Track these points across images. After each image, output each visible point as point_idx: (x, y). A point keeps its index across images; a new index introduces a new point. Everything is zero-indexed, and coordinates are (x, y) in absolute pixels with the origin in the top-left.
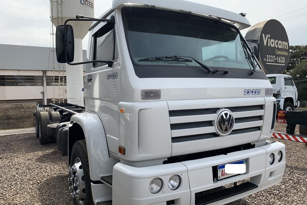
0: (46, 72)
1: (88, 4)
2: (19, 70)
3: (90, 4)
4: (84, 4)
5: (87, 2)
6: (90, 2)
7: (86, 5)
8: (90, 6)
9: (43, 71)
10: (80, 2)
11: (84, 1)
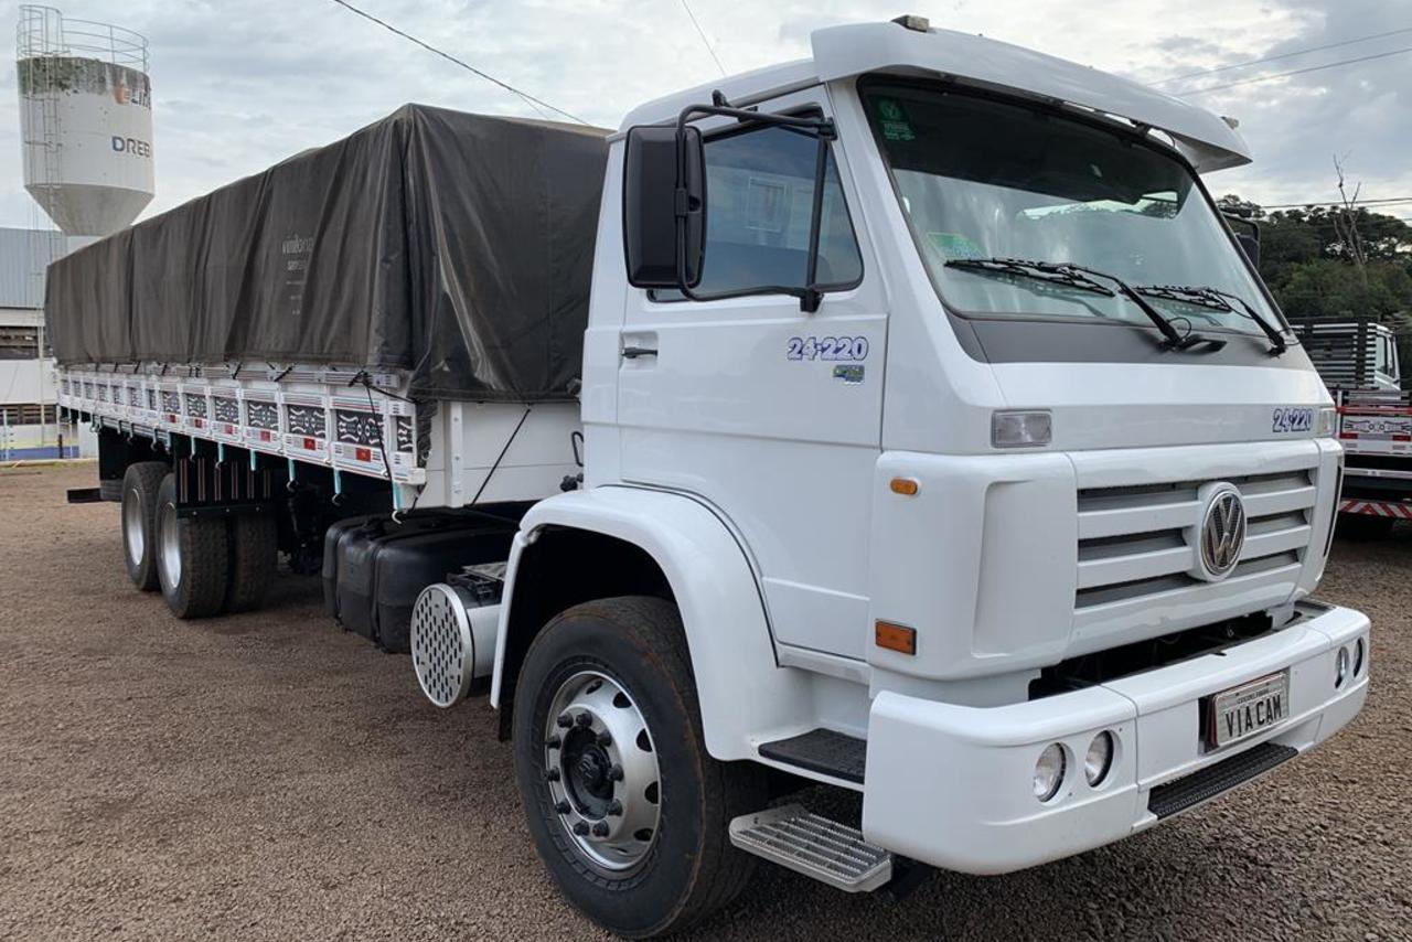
1: (136, 150)
3: (140, 148)
4: (122, 149)
5: (131, 144)
6: (140, 143)
7: (128, 151)
8: (140, 154)
10: (111, 146)
11: (123, 141)
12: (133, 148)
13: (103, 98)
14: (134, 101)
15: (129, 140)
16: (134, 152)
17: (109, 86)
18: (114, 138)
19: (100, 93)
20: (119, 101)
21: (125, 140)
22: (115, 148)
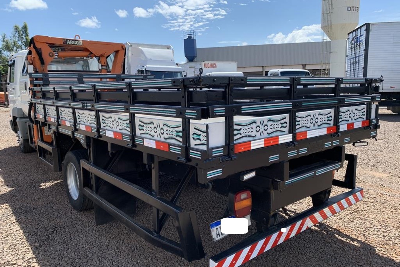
0: (305, 66)
1: (354, 10)
2: (283, 66)
4: (350, 10)
5: (353, 8)
6: (356, 7)
7: (352, 10)
8: (356, 11)
9: (303, 65)
10: (347, 10)
11: (350, 7)
15: (353, 7)
18: (348, 7)
21: (351, 7)
22: (348, 10)
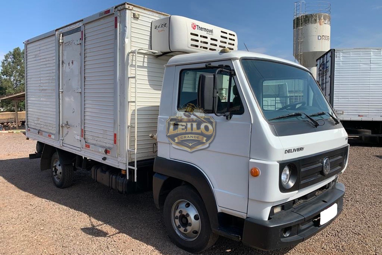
1: (325, 39)
3: (326, 38)
4: (321, 39)
5: (323, 37)
6: (326, 36)
7: (322, 39)
10: (317, 38)
11: (321, 37)
12: (324, 38)
13: (316, 24)
14: (325, 24)
16: (324, 39)
17: (318, 21)
18: (318, 36)
19: (315, 23)
20: (320, 25)
21: (321, 36)
22: (318, 39)
